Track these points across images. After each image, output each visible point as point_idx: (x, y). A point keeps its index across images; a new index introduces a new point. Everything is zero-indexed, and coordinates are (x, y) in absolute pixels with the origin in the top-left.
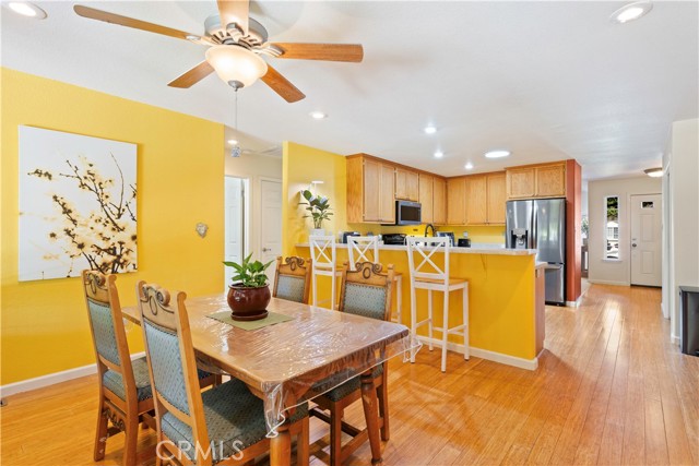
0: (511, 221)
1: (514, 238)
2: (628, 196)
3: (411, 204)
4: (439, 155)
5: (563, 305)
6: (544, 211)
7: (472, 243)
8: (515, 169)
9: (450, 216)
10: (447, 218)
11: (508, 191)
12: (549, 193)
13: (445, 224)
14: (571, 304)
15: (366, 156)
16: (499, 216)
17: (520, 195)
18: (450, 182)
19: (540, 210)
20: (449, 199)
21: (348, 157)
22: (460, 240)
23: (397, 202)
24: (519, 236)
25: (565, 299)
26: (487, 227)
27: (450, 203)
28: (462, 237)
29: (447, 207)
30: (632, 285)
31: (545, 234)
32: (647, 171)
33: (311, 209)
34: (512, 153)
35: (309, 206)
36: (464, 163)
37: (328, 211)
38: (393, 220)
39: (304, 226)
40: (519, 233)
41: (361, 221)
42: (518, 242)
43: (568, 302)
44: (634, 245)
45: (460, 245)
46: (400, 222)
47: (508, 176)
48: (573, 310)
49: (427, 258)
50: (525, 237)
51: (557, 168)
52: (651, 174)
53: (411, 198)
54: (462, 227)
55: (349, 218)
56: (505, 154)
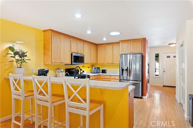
0: (122, 62)
1: (123, 70)
2: (162, 53)
3: (79, 55)
4: (89, 32)
5: (141, 98)
6: (134, 58)
7: (107, 72)
8: (123, 41)
9: (98, 60)
10: (97, 61)
11: (121, 50)
12: (136, 52)
13: (96, 64)
14: (144, 97)
15: (52, 31)
16: (117, 61)
17: (125, 52)
18: (98, 46)
19: (133, 58)
20: (98, 53)
21: (44, 31)
22: (102, 70)
23: (72, 54)
24: (125, 69)
25: (142, 95)
26: (112, 65)
27: (98, 55)
28: (103, 69)
29: (97, 56)
30: (163, 86)
31: (135, 67)
32: (170, 44)
33: (14, 57)
34: (121, 33)
35: (13, 55)
36: (103, 38)
37: (26, 58)
38: (70, 62)
39: (12, 66)
40: (125, 68)
41: (50, 63)
42: (124, 72)
43: (143, 97)
44: (164, 71)
45: (102, 72)
46: (73, 63)
47: (121, 44)
48: (145, 100)
49: (75, 93)
50: (127, 70)
51: (139, 41)
52: (171, 45)
53: (79, 52)
54: (103, 65)
55: (44, 62)
56: (118, 33)
